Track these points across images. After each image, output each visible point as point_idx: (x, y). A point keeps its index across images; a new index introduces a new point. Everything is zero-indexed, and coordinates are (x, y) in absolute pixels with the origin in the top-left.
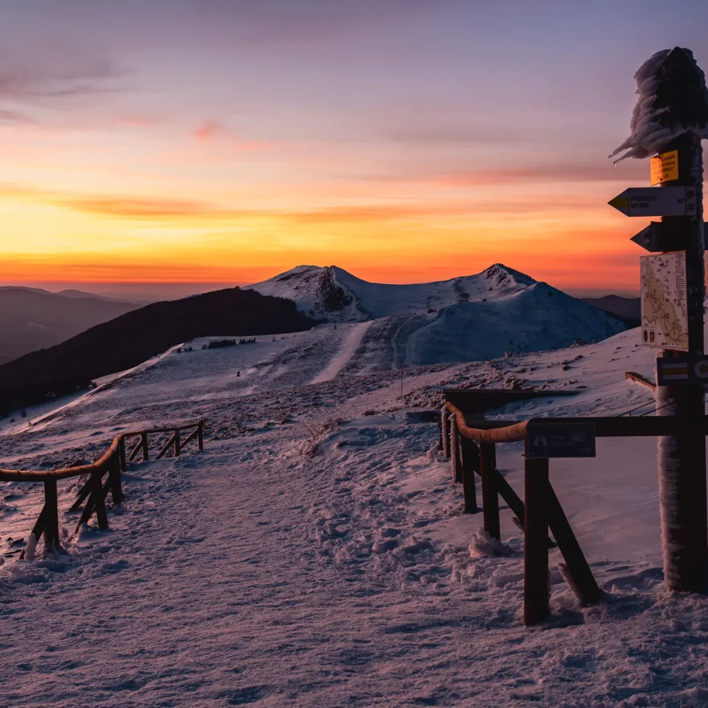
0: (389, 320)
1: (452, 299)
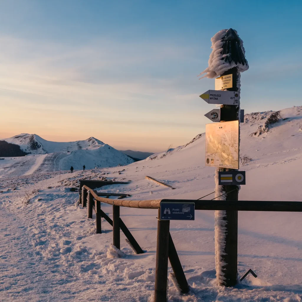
1: (76, 148)
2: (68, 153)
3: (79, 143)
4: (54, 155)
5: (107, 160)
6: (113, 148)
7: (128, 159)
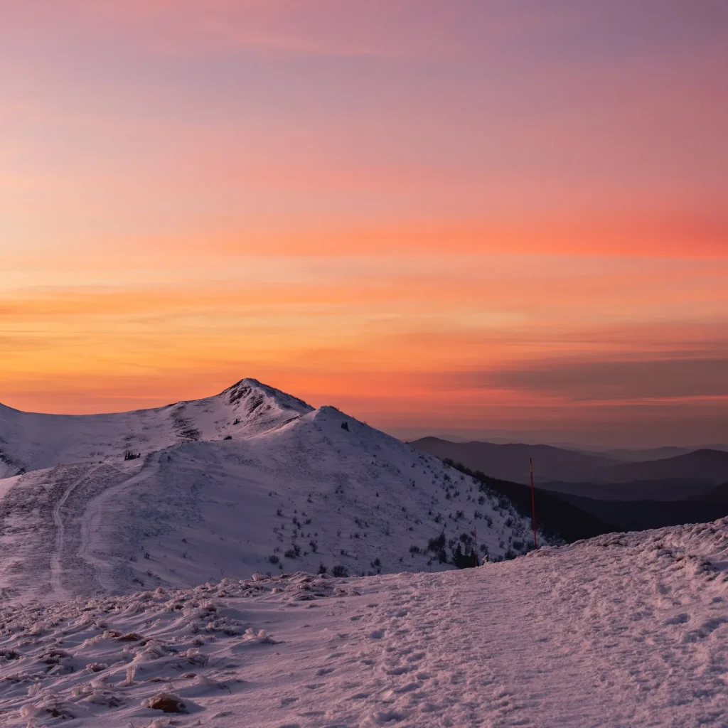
0: (50, 474)
1: (170, 438)
2: (131, 462)
3: (185, 414)
4: (53, 479)
5: (339, 491)
6: (363, 425)
7: (447, 478)
